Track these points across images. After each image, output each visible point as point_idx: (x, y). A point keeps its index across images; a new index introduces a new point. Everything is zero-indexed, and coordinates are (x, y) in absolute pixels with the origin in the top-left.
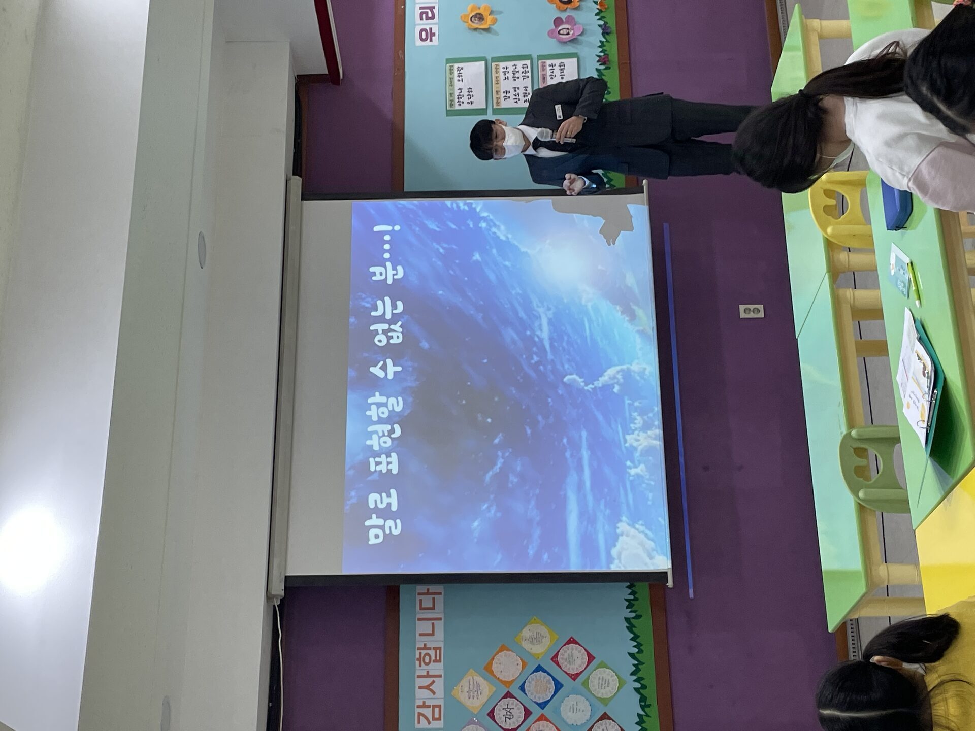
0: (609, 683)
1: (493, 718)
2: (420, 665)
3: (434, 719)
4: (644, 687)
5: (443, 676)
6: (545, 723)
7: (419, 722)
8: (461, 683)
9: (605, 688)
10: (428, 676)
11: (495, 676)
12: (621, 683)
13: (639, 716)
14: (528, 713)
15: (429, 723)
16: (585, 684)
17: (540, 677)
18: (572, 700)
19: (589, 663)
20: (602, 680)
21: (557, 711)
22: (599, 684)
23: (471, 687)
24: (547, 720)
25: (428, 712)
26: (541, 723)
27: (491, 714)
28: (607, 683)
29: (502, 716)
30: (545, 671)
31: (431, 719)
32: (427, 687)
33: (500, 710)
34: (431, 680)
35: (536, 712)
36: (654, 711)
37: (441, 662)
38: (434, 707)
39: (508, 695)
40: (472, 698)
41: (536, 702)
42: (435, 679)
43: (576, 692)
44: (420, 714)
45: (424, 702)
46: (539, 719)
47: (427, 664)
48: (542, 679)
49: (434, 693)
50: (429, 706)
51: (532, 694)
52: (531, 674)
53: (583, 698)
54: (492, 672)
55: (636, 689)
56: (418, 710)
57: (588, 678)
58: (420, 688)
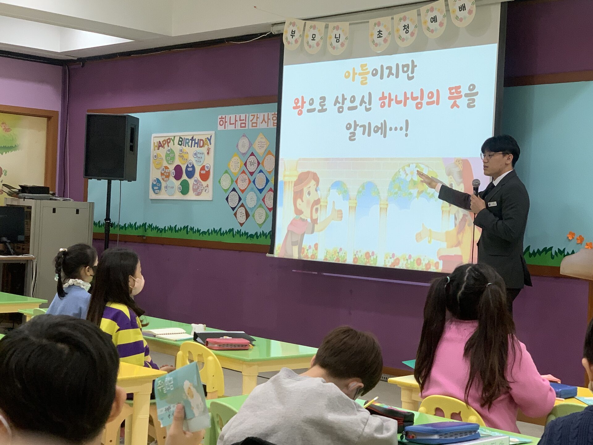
0: (260, 218)
1: (251, 155)
2: (272, 115)
3: (253, 123)
4: (257, 237)
5: (268, 127)
6: (248, 183)
7: (252, 115)
8: (264, 137)
9: (259, 216)
10: (268, 119)
11: (266, 156)
12: (260, 225)
13: (248, 233)
14: (252, 174)
15: (251, 121)
16: (261, 206)
17: (264, 181)
18: (255, 198)
19: (268, 208)
20: (262, 215)
21: (252, 190)
22: (261, 213)
23: (263, 143)
24: (249, 184)
25: (255, 121)
26: (248, 181)
27: (252, 154)
28: (261, 218)
29: (252, 160)
30: (267, 183)
31: (252, 122)
32: (264, 119)
33: (253, 159)
34: (267, 121)
35: (252, 179)
36: (249, 241)
37: (273, 126)
38: (256, 123)
39: (259, 163)
40: (259, 143)
41: (255, 178)
42: (267, 123)
43: (258, 199)
44: (254, 116)
45: (258, 118)
46: (249, 180)
47: (273, 119)
48: (264, 182)
49: (262, 123)
50: (257, 121)
51: (258, 176)
52: (266, 176)
53: (255, 204)
54: (267, 155)
55: (256, 233)
56: (256, 114)
57: (263, 207)
58: (264, 115)
